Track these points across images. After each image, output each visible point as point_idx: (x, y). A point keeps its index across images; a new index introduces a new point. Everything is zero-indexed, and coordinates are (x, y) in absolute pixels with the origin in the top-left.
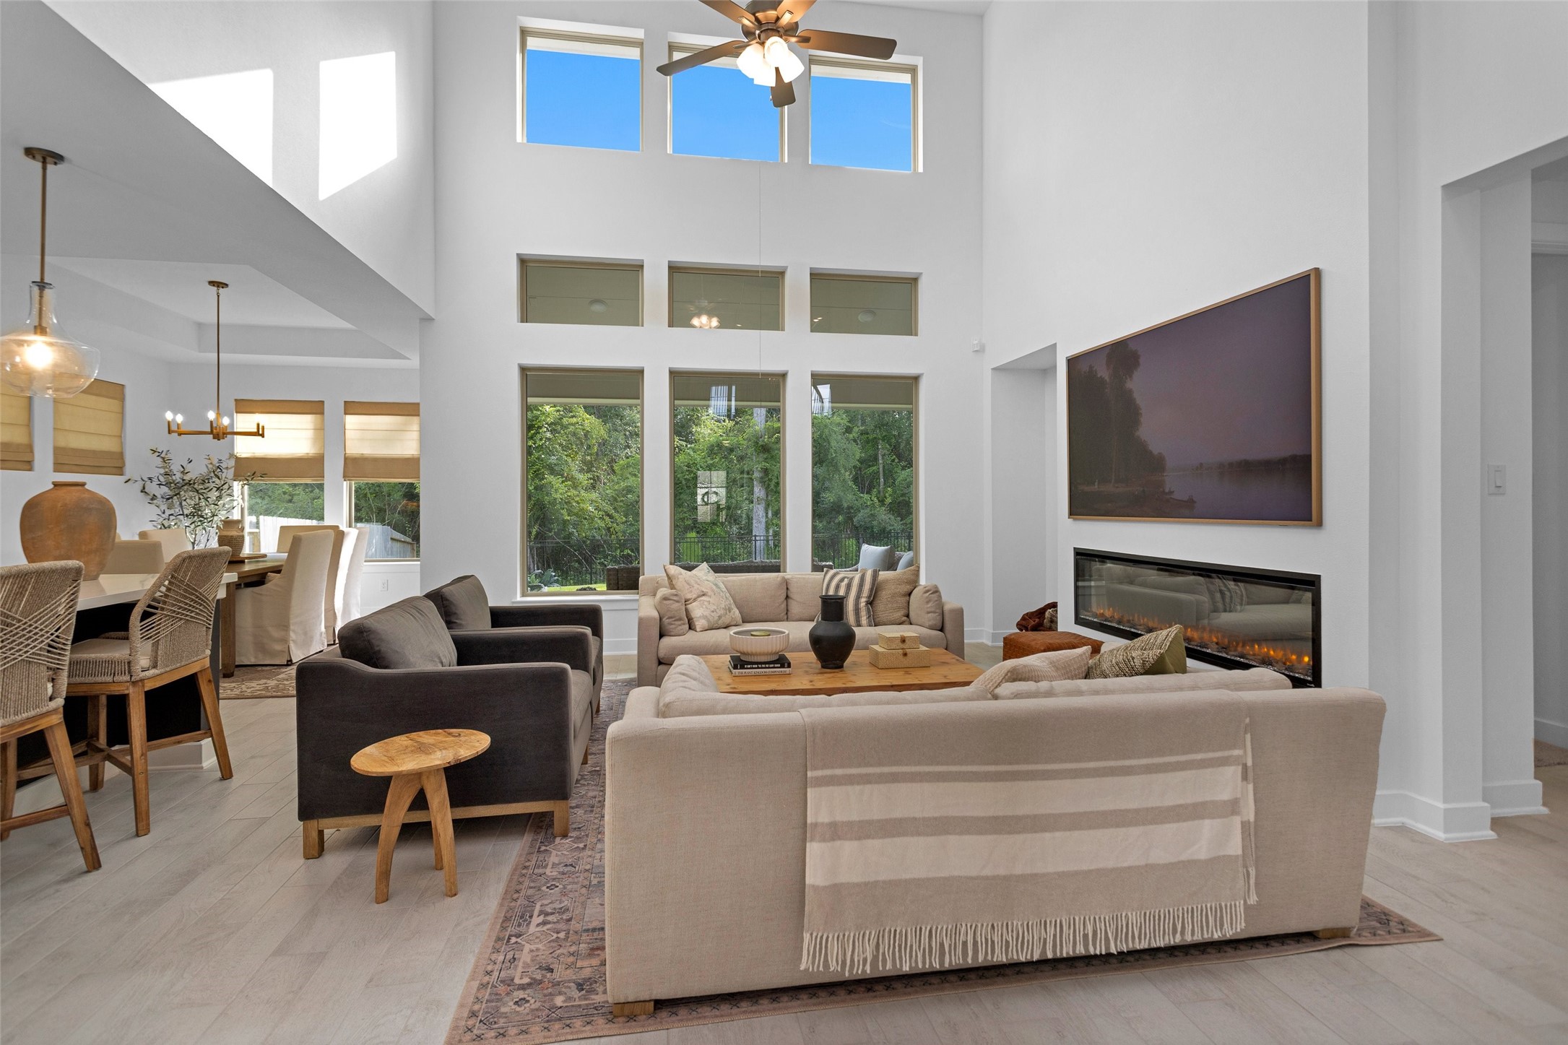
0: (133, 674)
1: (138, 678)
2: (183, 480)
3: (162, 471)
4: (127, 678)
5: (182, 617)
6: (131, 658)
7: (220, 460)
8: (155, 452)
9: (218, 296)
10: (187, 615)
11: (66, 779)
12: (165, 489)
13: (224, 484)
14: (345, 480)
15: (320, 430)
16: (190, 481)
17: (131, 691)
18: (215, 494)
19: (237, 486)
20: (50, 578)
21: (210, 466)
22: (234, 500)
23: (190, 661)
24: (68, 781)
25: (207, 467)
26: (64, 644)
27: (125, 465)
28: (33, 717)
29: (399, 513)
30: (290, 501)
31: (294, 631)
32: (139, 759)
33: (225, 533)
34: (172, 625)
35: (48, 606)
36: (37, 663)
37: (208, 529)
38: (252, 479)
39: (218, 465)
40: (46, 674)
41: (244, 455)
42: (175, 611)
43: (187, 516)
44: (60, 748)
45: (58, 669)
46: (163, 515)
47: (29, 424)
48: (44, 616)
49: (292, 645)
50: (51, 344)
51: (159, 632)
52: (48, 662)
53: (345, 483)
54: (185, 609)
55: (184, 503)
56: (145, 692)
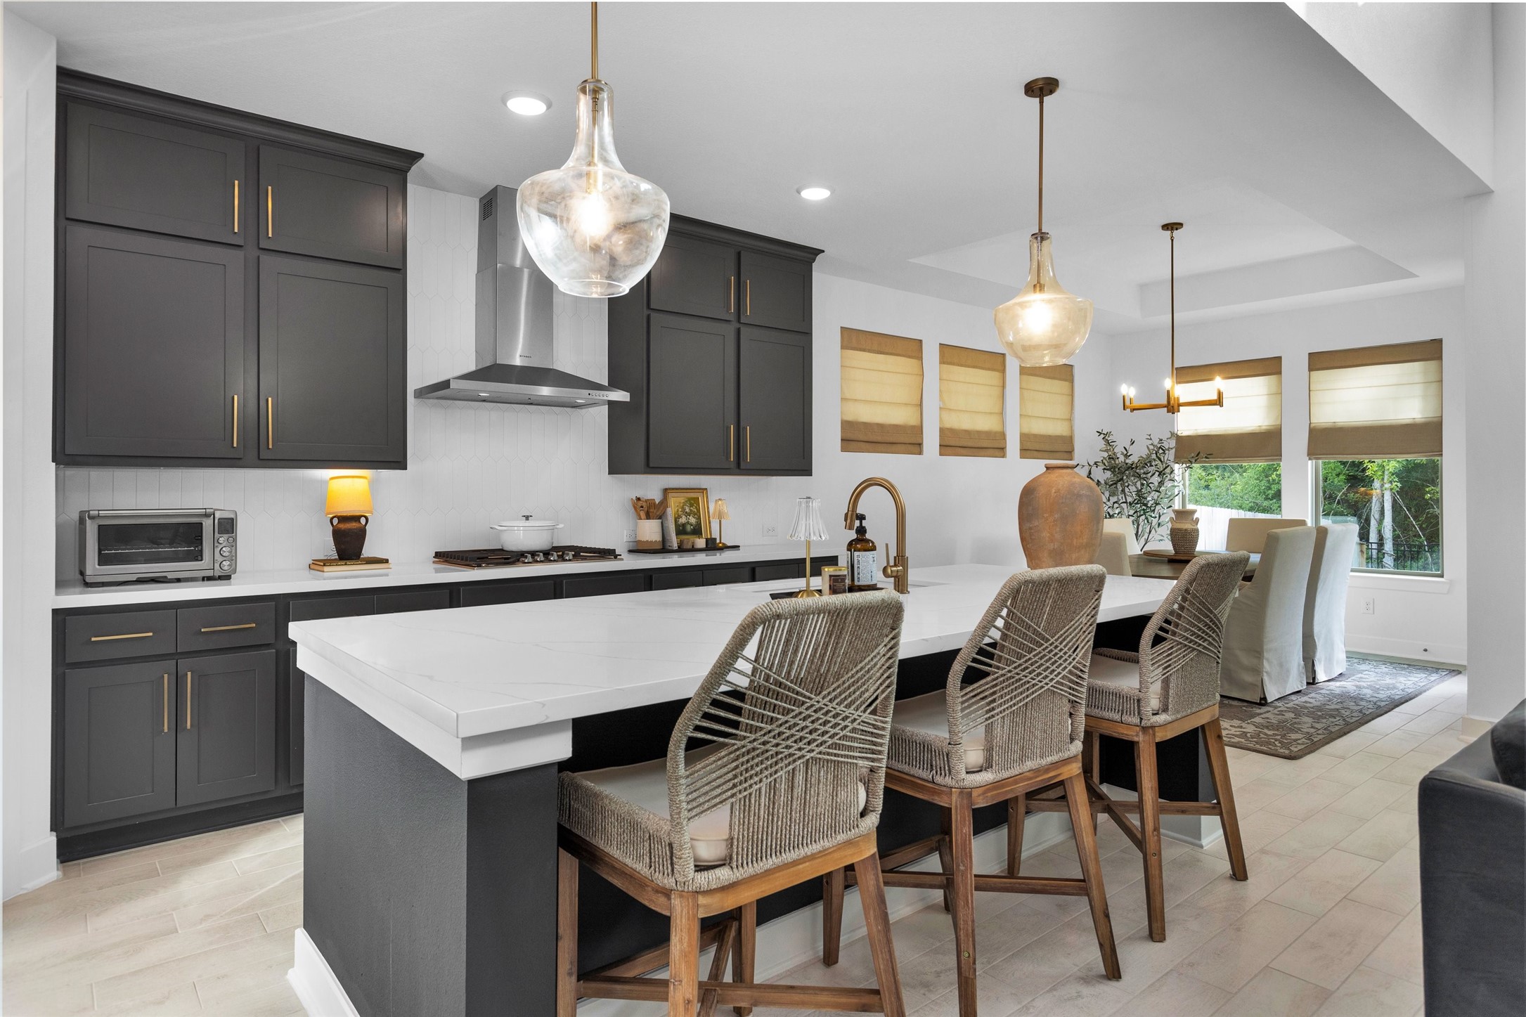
0: (1144, 717)
1: (1149, 724)
2: (1127, 464)
3: (1106, 455)
4: (1136, 720)
5: (1195, 646)
6: (1141, 695)
7: (1161, 440)
8: (1101, 433)
9: (1172, 240)
10: (1200, 645)
11: (1085, 848)
12: (1108, 474)
13: (1166, 468)
14: (1310, 459)
15: (1278, 394)
16: (1132, 465)
17: (1140, 738)
18: (1156, 480)
19: (1176, 467)
20: (1077, 588)
21: (1151, 447)
22: (1176, 486)
23: (1200, 708)
24: (1087, 850)
25: (1148, 447)
26: (1081, 671)
27: (1073, 450)
28: (1057, 762)
29: (1339, 503)
30: (1207, 487)
31: (1267, 660)
32: (1151, 833)
33: (1178, 526)
34: (1184, 656)
35: (1072, 623)
36: (1060, 693)
37: (1150, 519)
38: (1196, 461)
39: (1159, 446)
40: (1067, 708)
41: (1185, 434)
42: (1187, 638)
43: (1130, 504)
44: (1079, 806)
45: (1076, 702)
46: (1108, 503)
47: (1002, 413)
48: (1068, 636)
49: (1266, 678)
50: (1050, 301)
51: (1169, 666)
52: (1070, 694)
53: (1310, 462)
54: (1199, 636)
55: (1127, 490)
56: (1158, 744)
